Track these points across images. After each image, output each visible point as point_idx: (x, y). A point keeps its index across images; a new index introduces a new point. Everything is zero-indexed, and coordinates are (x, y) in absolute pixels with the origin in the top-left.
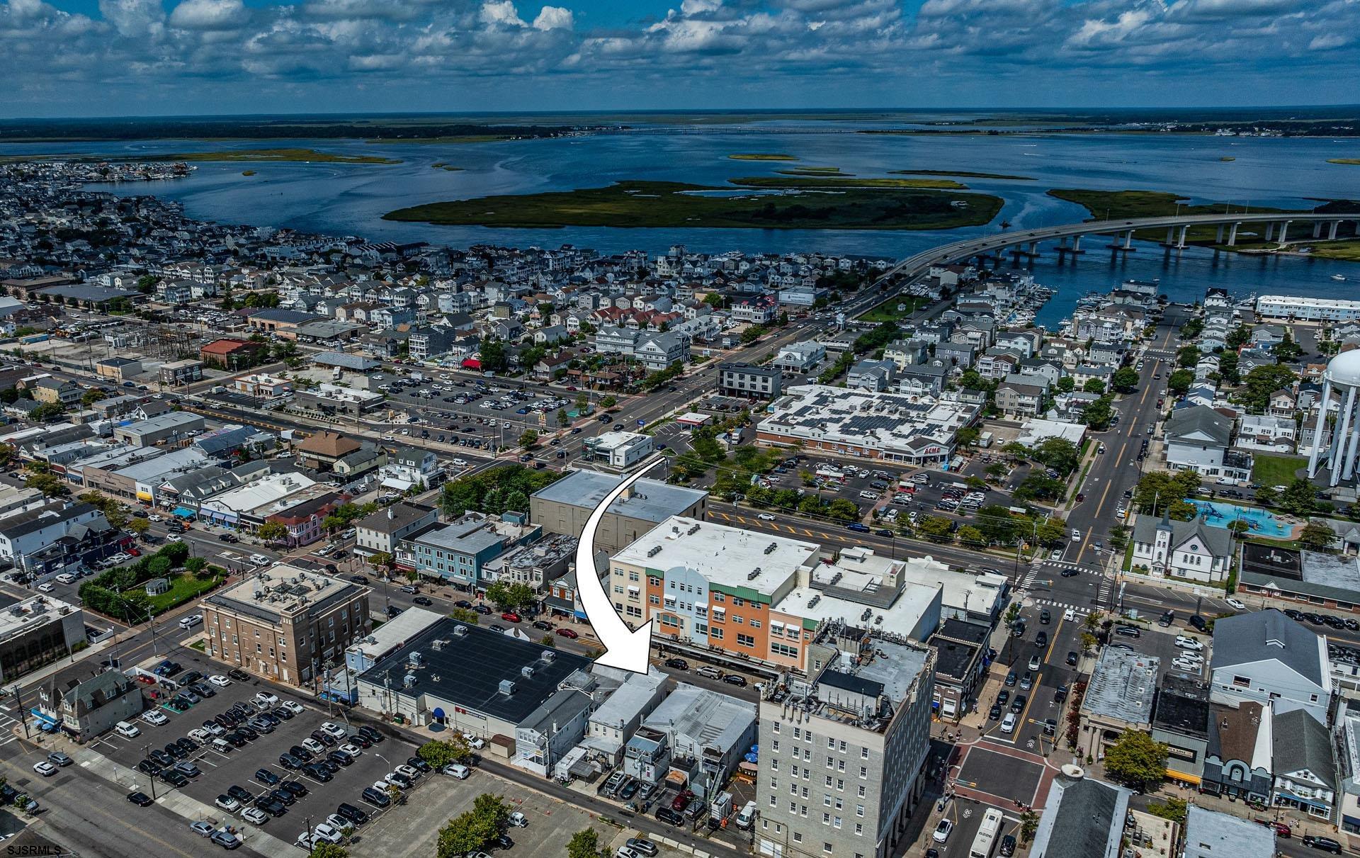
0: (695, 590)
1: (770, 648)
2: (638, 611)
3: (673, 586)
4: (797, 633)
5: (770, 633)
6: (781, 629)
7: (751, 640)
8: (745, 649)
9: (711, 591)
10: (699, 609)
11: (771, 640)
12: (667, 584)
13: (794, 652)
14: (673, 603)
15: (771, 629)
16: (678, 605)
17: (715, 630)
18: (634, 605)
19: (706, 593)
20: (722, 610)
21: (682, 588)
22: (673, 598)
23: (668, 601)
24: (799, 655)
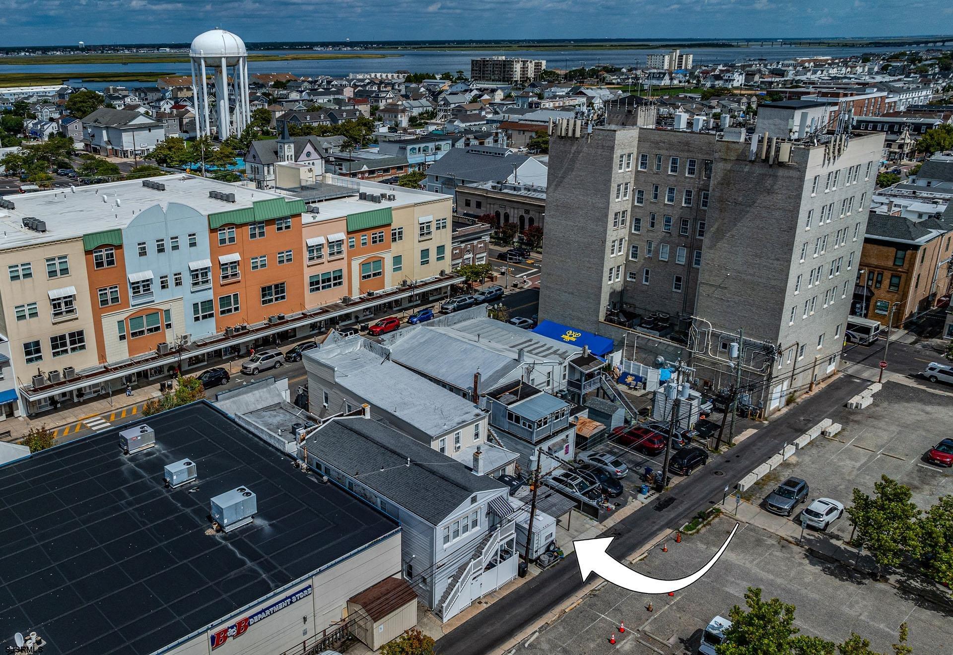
0: (184, 242)
1: (307, 287)
2: (78, 338)
3: (143, 253)
4: (340, 243)
5: (306, 262)
6: (319, 247)
7: (280, 289)
8: (276, 309)
9: (213, 231)
10: (195, 274)
11: (308, 273)
12: (130, 253)
13: (337, 279)
14: (147, 284)
15: (306, 255)
16: (155, 287)
17: (225, 301)
18: (65, 329)
19: (204, 239)
20: (236, 257)
21: (161, 250)
22: (148, 275)
23: (135, 286)
24: (345, 280)
